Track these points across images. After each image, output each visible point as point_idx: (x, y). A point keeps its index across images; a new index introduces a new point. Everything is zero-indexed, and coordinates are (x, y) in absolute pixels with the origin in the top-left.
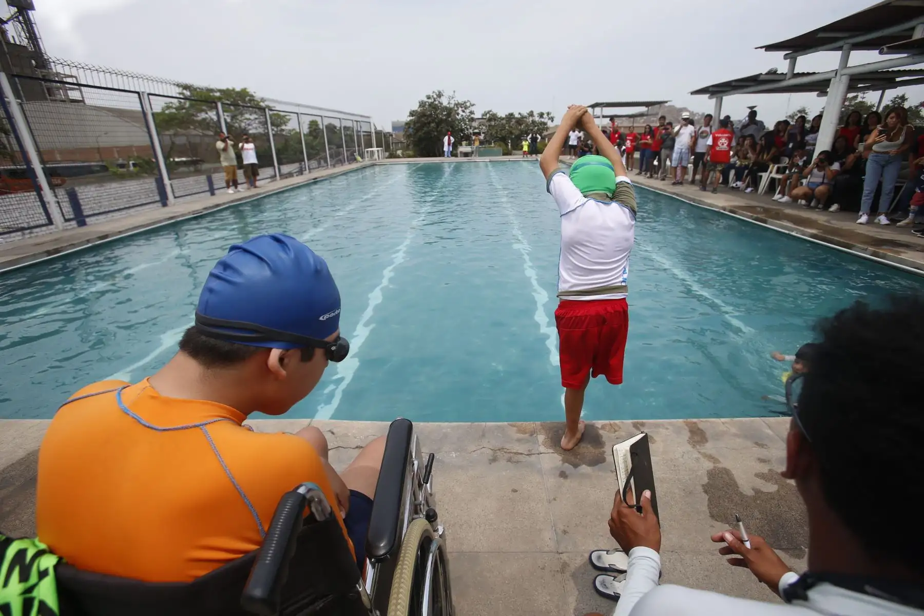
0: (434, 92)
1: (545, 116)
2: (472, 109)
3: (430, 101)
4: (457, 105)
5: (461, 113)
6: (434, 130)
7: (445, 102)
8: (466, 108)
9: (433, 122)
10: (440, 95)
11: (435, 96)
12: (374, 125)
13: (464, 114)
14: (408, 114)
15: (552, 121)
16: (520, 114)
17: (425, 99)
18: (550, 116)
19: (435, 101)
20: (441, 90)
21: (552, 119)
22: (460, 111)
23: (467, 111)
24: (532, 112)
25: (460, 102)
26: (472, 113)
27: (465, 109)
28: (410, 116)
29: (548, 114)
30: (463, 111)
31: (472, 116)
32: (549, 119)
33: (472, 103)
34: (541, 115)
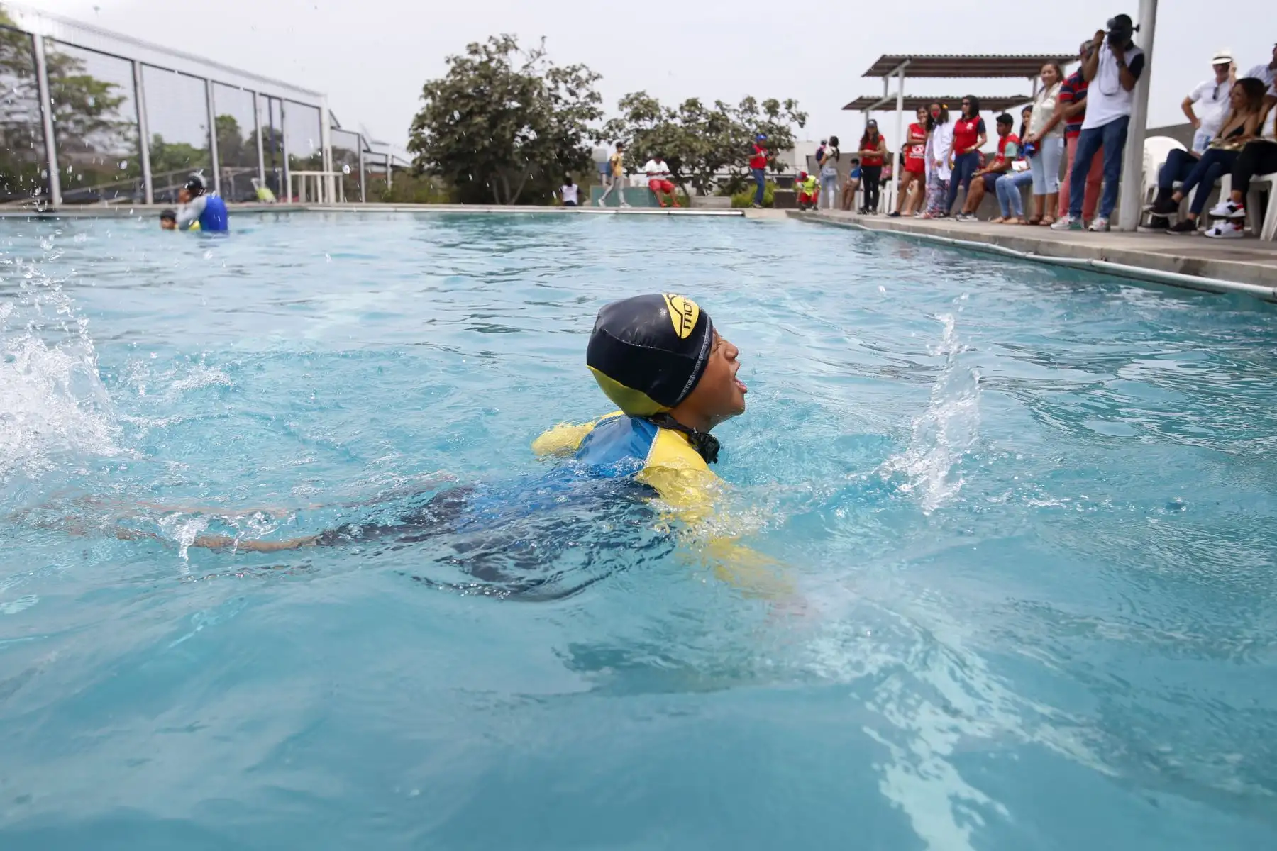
0: (491, 38)
1: (782, 109)
2: (595, 86)
3: (477, 59)
4: (556, 74)
5: (564, 95)
6: (483, 132)
7: (515, 63)
8: (580, 83)
9: (480, 114)
10: (506, 46)
11: (492, 48)
12: (331, 114)
13: (572, 100)
14: (422, 93)
15: (802, 125)
16: (718, 103)
17: (465, 55)
18: (793, 110)
19: (491, 60)
20: (509, 32)
21: (801, 119)
22: (562, 92)
23: (583, 93)
24: (751, 101)
25: (562, 67)
26: (593, 97)
27: (578, 86)
28: (426, 97)
29: (789, 105)
30: (572, 93)
31: (596, 105)
32: (794, 117)
33: (595, 71)
34: (772, 108)
